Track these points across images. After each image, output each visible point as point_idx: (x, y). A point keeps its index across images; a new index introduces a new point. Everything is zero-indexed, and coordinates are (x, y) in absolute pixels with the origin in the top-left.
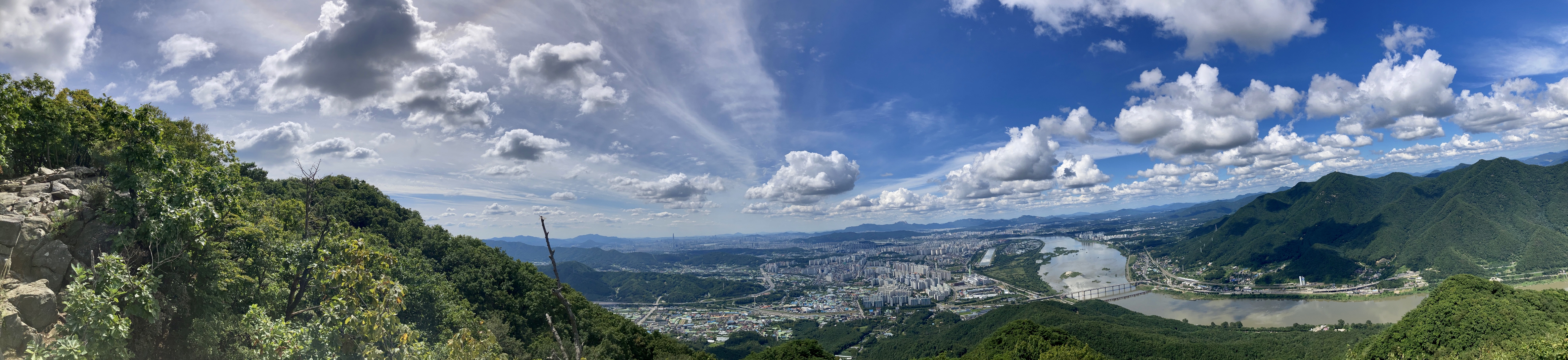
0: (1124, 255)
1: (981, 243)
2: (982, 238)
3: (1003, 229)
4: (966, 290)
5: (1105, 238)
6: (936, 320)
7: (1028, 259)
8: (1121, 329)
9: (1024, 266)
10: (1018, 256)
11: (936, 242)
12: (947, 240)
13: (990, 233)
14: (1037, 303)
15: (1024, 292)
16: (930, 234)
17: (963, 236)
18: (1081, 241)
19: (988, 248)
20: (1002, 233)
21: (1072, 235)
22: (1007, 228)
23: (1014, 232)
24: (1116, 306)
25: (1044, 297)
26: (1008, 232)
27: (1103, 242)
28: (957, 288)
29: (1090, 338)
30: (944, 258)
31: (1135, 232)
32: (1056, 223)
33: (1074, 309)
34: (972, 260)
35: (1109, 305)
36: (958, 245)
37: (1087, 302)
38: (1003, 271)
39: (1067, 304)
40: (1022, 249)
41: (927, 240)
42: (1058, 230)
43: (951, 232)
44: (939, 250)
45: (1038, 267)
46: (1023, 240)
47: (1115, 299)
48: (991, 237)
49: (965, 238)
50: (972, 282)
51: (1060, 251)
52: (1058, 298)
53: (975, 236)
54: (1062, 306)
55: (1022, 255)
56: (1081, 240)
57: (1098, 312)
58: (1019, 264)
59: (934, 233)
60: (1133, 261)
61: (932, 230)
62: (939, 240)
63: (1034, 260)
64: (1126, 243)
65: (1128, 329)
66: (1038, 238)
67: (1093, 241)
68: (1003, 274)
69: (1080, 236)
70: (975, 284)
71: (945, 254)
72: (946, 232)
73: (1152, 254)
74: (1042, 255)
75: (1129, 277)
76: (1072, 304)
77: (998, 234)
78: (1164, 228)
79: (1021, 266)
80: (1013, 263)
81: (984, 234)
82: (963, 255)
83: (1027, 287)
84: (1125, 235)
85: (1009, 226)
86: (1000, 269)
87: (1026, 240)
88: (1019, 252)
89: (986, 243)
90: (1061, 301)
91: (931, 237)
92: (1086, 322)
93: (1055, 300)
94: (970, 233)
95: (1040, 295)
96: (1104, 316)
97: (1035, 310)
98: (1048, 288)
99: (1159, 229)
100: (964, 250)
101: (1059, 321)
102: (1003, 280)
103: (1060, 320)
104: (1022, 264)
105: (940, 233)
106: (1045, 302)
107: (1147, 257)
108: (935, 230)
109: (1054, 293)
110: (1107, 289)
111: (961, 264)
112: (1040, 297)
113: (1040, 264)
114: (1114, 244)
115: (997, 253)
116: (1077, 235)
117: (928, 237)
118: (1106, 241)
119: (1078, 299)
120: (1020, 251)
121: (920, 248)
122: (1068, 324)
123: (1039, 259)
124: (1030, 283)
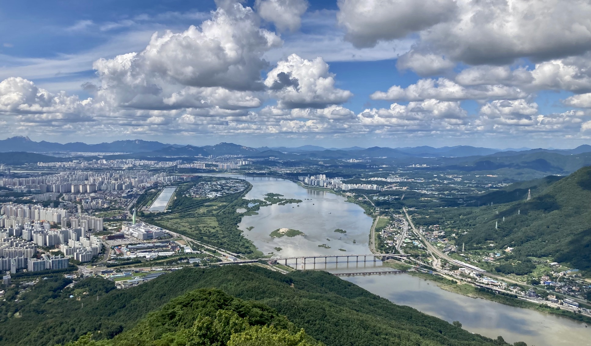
0: (370, 214)
1: (154, 178)
2: (156, 171)
3: (190, 160)
4: (127, 246)
5: (344, 187)
6: (77, 291)
7: (225, 207)
8: (354, 316)
9: (217, 216)
10: (209, 200)
11: (80, 173)
12: (98, 170)
13: (170, 164)
14: (232, 268)
15: (214, 252)
16: (70, 160)
17: (125, 167)
18: (307, 188)
19: (164, 186)
20: (188, 166)
21: (294, 177)
22: (197, 160)
23: (207, 165)
24: (350, 284)
25: (243, 260)
26: (197, 165)
27: (339, 192)
28: (112, 243)
29: (308, 322)
30: (93, 198)
31: (391, 183)
32: (272, 158)
33: (288, 280)
34: (138, 202)
35: (340, 281)
36: (116, 180)
37: (308, 272)
38: (184, 220)
39: (277, 273)
40: (217, 191)
41: (64, 169)
42: (273, 169)
43: (107, 158)
44: (85, 186)
45: (238, 219)
46: (219, 179)
47: (349, 275)
48: (171, 171)
49: (129, 169)
50: (136, 234)
51: (272, 198)
52: (265, 262)
53: (144, 167)
54: (268, 273)
55: (216, 199)
56: (306, 186)
57: (323, 289)
58: (209, 212)
59: (77, 158)
60: (383, 225)
61: (73, 154)
62: (86, 169)
63: (233, 207)
64: (375, 198)
65: (364, 317)
66: (242, 177)
67: (323, 189)
68: (184, 225)
69: (306, 181)
70: (142, 237)
71: (95, 192)
72: (97, 158)
73: (413, 219)
74: (247, 202)
75: (373, 246)
76: (284, 272)
77: (182, 166)
78: (439, 183)
79: (213, 215)
80: (202, 210)
81: (160, 165)
82: (123, 195)
83: (221, 245)
84: (375, 186)
85: (200, 156)
86: (182, 217)
87: (224, 178)
88: (212, 195)
89: (161, 178)
90: (269, 267)
91: (72, 164)
92: (304, 300)
93: (260, 265)
94: (138, 163)
95: (238, 257)
96: (331, 295)
97: (230, 277)
98: (252, 248)
99: (430, 183)
100: (127, 187)
101: (263, 294)
102: (184, 233)
103: (264, 292)
104: (215, 212)
105: (88, 159)
106: (245, 266)
107: (406, 223)
108: (79, 153)
109: (259, 257)
110: (339, 259)
111: (120, 208)
112: (239, 260)
113: (242, 215)
114: (356, 197)
115: (178, 194)
116: (301, 178)
117: (67, 164)
118: (344, 191)
119: (294, 267)
120: (214, 194)
121: (53, 181)
122: (277, 299)
123: (241, 206)
124: (225, 240)
